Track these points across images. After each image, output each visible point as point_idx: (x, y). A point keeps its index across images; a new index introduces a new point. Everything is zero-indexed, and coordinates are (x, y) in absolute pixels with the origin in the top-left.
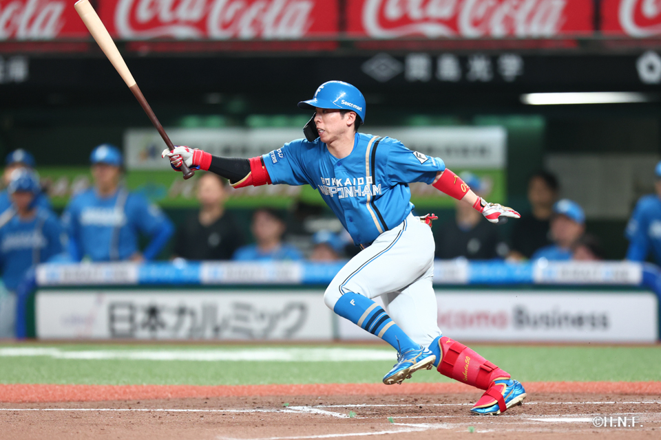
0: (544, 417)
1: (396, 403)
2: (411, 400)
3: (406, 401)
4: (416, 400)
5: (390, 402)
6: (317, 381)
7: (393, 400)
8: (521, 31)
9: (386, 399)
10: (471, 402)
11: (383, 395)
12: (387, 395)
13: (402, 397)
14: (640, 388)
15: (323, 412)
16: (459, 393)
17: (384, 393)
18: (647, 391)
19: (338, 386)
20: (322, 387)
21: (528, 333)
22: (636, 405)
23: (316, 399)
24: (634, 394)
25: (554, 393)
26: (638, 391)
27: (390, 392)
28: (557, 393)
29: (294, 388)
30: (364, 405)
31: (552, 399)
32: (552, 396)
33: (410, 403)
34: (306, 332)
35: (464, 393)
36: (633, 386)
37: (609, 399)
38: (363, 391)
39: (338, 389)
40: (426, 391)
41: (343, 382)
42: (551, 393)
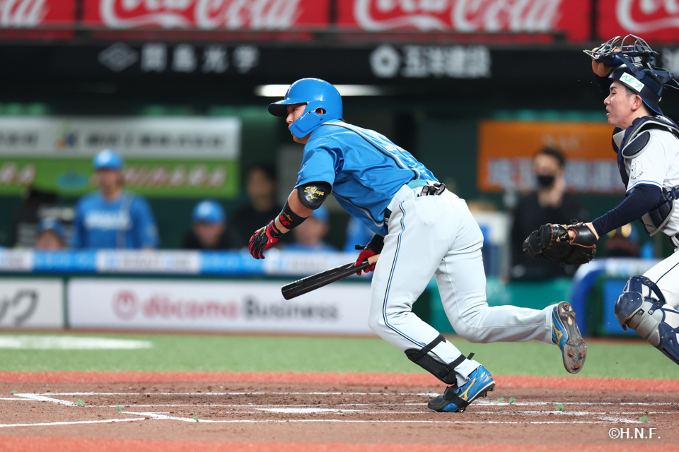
0: (271, 407)
1: (124, 391)
2: (139, 388)
3: (134, 390)
4: (144, 389)
5: (118, 391)
6: (45, 368)
7: (121, 389)
8: (258, 22)
9: (113, 387)
10: (199, 392)
11: (111, 383)
12: (115, 383)
13: (129, 386)
14: (367, 379)
15: (50, 400)
16: (187, 383)
17: (113, 381)
18: (374, 382)
19: (66, 374)
20: (50, 375)
21: (258, 323)
22: (362, 396)
23: (45, 387)
24: (361, 385)
25: (282, 383)
26: (365, 382)
27: (118, 381)
28: (284, 383)
29: (22, 375)
30: (92, 393)
31: (280, 389)
32: (280, 386)
33: (138, 392)
34: (36, 320)
35: (192, 383)
36: (360, 377)
37: (336, 390)
38: (91, 379)
39: (66, 377)
40: (155, 380)
41: (72, 370)
42: (278, 383)
